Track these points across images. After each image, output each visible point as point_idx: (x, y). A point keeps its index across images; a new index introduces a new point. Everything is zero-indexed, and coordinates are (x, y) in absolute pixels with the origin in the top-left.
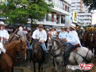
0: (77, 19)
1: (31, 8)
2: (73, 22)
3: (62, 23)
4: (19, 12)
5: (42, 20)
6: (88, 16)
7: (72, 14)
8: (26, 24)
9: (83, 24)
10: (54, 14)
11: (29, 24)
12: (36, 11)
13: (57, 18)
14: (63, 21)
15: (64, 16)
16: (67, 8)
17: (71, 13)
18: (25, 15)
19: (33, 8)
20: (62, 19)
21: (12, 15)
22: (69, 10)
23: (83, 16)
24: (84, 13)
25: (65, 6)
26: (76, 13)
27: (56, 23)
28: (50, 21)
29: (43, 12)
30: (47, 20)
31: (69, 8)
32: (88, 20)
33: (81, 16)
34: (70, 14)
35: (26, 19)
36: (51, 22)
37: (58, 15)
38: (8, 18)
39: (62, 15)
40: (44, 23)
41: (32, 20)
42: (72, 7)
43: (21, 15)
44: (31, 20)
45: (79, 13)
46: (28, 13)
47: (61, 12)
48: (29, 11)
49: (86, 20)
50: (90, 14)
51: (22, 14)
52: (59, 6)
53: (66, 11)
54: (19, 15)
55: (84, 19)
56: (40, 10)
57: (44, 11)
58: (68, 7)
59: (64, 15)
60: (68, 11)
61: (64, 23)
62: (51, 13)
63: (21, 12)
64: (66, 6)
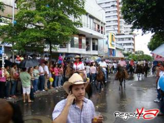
0: (115, 44)
1: (50, 27)
2: (110, 47)
3: (93, 49)
4: (31, 34)
5: (65, 46)
6: (129, 39)
7: (108, 37)
8: (42, 52)
9: (123, 50)
10: (83, 37)
11: (46, 52)
12: (58, 32)
13: (87, 43)
14: (95, 48)
15: (97, 39)
16: (100, 29)
17: (106, 34)
18: (41, 37)
19: (52, 27)
20: (93, 43)
21: (21, 39)
22: (103, 30)
23: (123, 39)
24: (124, 34)
25: (97, 25)
26: (112, 36)
27: (85, 50)
28: (76, 47)
29: (67, 34)
30: (72, 46)
32: (130, 44)
33: (119, 39)
34: (105, 37)
36: (78, 49)
37: (87, 39)
38: (15, 44)
39: (93, 39)
40: (68, 50)
44: (49, 46)
45: (117, 35)
47: (92, 34)
49: (127, 44)
50: (132, 36)
51: (36, 37)
53: (99, 32)
55: (124, 44)
56: (63, 31)
57: (68, 32)
58: (102, 27)
59: (95, 39)
60: (102, 33)
61: (97, 50)
62: (78, 36)
64: (99, 26)
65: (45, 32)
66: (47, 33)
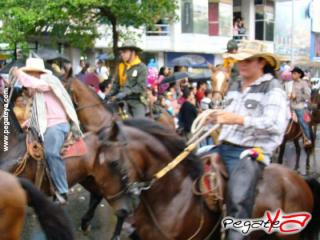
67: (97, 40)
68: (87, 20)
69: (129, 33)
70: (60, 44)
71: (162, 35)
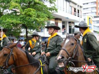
1: (25, 14)
4: (8, 20)
5: (41, 30)
8: (18, 37)
10: (59, 21)
11: (22, 36)
12: (33, 18)
13: (63, 27)
16: (76, 12)
18: (16, 24)
19: (28, 13)
20: (70, 27)
22: (80, 14)
26: (90, 18)
27: (62, 33)
29: (42, 20)
31: (80, 12)
35: (18, 29)
37: (63, 22)
39: (70, 22)
40: (44, 34)
41: (26, 30)
42: (84, 9)
43: (11, 25)
45: (95, 17)
46: (20, 21)
47: (68, 18)
48: (23, 18)
51: (12, 23)
52: (65, 9)
53: (76, 15)
54: (8, 24)
56: (38, 16)
57: (43, 18)
58: (78, 11)
59: (72, 22)
60: (78, 16)
62: (54, 20)
63: (10, 21)
64: (75, 9)
65: (21, 18)
66: (23, 19)
67: (21, 34)
68: (18, 28)
69: (31, 32)
70: (9, 35)
71: (41, 32)
